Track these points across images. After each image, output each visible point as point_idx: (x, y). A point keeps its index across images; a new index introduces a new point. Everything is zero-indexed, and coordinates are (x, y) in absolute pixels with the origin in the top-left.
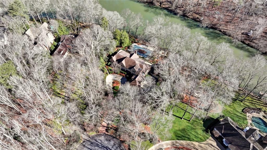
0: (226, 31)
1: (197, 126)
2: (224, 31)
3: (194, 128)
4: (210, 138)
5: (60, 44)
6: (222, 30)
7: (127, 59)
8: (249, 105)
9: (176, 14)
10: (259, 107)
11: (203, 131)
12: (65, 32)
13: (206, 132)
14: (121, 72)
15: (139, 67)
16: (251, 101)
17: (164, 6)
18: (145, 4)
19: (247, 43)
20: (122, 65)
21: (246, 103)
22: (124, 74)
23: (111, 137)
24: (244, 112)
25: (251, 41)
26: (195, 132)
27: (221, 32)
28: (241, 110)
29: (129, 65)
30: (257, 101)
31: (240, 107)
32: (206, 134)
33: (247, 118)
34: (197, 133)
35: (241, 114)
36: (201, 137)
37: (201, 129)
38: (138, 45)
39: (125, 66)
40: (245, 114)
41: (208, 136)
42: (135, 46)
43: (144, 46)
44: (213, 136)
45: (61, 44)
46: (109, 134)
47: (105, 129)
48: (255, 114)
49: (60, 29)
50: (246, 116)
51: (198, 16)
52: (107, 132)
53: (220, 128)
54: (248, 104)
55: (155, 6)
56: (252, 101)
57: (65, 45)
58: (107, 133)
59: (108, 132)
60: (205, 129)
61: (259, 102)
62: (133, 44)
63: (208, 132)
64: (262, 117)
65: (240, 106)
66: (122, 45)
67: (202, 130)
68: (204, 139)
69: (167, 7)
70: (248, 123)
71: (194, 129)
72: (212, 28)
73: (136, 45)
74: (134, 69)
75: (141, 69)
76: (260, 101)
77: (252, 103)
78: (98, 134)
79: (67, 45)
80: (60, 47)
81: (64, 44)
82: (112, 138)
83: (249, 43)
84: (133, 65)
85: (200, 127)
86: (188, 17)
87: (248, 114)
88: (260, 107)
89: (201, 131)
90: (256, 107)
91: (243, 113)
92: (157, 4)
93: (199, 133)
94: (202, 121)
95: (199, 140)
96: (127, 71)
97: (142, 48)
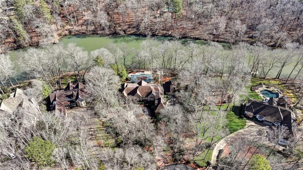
2: (193, 37)
4: (247, 121)
8: (252, 84)
17: (129, 33)
19: (216, 40)
22: (142, 104)
23: (173, 166)
25: (218, 38)
30: (254, 79)
31: (248, 88)
33: (258, 94)
38: (134, 74)
39: (141, 95)
43: (141, 73)
44: (248, 118)
45: (56, 103)
46: (169, 164)
47: (162, 162)
48: (261, 89)
50: (256, 92)
52: (166, 163)
53: (250, 109)
57: (60, 103)
60: (239, 117)
62: (128, 75)
63: (243, 118)
68: (244, 124)
69: (133, 33)
70: (261, 97)
72: (183, 38)
74: (153, 94)
75: (157, 92)
80: (57, 107)
85: (234, 118)
89: (237, 119)
91: (253, 92)
93: (237, 122)
94: (232, 112)
95: (241, 127)
96: (144, 101)
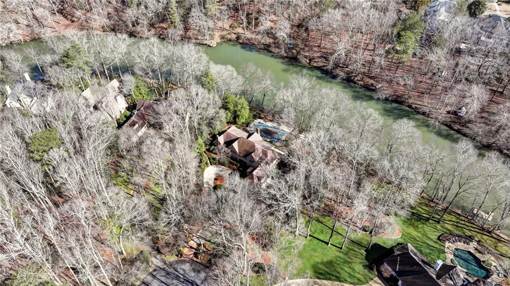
0: (420, 106)
1: (353, 258)
2: (416, 108)
3: (349, 260)
4: (376, 279)
5: (135, 113)
6: (414, 106)
7: (241, 140)
8: (451, 229)
9: (334, 77)
10: (468, 233)
11: (365, 267)
12: (145, 96)
13: (369, 269)
14: (230, 162)
15: (261, 155)
16: (455, 223)
17: (315, 65)
18: (284, 59)
19: (456, 128)
20: (233, 151)
21: (446, 225)
22: (236, 165)
23: (201, 266)
24: (440, 240)
25: (463, 126)
26: (350, 267)
27: (412, 108)
28: (436, 237)
29: (245, 150)
30: (467, 224)
31: (435, 232)
32: (370, 272)
33: (446, 250)
34: (354, 270)
35: (436, 242)
36: (360, 276)
37: (362, 263)
38: (264, 123)
39: (237, 151)
40: (442, 244)
41: (372, 276)
42: (259, 123)
43: (275, 125)
44: (380, 275)
45: (137, 114)
46: (199, 261)
47: (193, 253)
48: (461, 245)
49: (138, 90)
50: (445, 247)
51: (372, 81)
52: (195, 257)
53: (393, 261)
54: (449, 227)
55: (301, 64)
56: (457, 222)
57: (143, 116)
58: (195, 259)
59: (197, 258)
60: (368, 264)
61: (470, 225)
62: (255, 121)
63: (372, 269)
64: (472, 251)
65: (435, 230)
66: (237, 119)
67: (363, 266)
68: (364, 281)
69: (321, 66)
70: (446, 258)
71: (348, 262)
72: (396, 101)
73: (261, 122)
74: (252, 157)
75: (264, 157)
76: (472, 223)
77: (457, 226)
78: (180, 259)
79: (146, 116)
80: (135, 117)
81: (142, 114)
82: (203, 267)
83: (459, 129)
84: (251, 150)
85: (358, 260)
86: (355, 83)
87: (447, 244)
88: (471, 234)
90: (464, 233)
91: (439, 242)
92: (305, 61)
93: (357, 271)
94: (365, 251)
95: (356, 281)
96: (240, 162)
97: (271, 127)
